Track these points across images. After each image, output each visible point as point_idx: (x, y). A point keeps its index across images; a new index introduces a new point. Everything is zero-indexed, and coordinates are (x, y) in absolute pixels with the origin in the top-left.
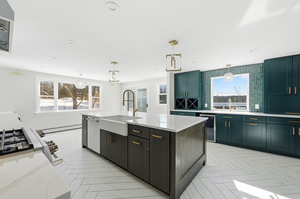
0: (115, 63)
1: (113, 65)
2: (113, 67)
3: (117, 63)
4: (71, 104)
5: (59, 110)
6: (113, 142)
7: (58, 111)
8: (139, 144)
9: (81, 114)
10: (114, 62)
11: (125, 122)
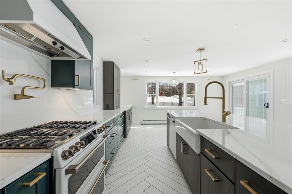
0: (202, 49)
1: (199, 52)
2: (199, 56)
3: (204, 49)
4: (177, 101)
5: (159, 105)
6: (185, 154)
7: (158, 107)
8: (214, 180)
9: (166, 111)
10: (199, 49)
11: (197, 131)
